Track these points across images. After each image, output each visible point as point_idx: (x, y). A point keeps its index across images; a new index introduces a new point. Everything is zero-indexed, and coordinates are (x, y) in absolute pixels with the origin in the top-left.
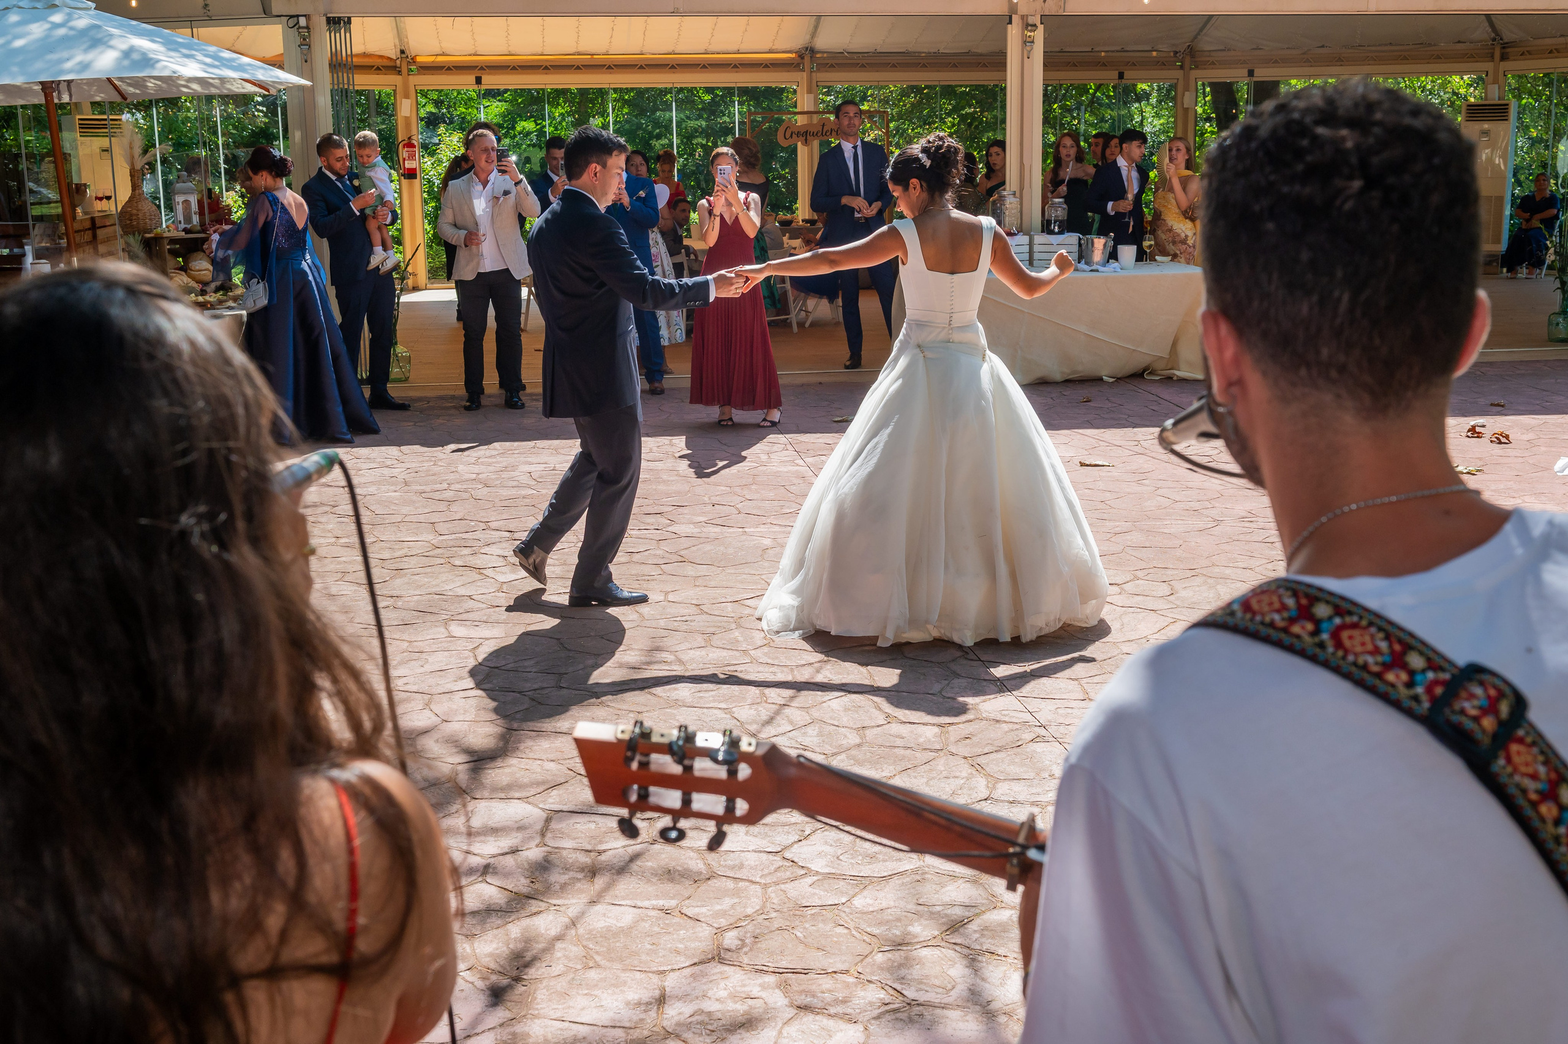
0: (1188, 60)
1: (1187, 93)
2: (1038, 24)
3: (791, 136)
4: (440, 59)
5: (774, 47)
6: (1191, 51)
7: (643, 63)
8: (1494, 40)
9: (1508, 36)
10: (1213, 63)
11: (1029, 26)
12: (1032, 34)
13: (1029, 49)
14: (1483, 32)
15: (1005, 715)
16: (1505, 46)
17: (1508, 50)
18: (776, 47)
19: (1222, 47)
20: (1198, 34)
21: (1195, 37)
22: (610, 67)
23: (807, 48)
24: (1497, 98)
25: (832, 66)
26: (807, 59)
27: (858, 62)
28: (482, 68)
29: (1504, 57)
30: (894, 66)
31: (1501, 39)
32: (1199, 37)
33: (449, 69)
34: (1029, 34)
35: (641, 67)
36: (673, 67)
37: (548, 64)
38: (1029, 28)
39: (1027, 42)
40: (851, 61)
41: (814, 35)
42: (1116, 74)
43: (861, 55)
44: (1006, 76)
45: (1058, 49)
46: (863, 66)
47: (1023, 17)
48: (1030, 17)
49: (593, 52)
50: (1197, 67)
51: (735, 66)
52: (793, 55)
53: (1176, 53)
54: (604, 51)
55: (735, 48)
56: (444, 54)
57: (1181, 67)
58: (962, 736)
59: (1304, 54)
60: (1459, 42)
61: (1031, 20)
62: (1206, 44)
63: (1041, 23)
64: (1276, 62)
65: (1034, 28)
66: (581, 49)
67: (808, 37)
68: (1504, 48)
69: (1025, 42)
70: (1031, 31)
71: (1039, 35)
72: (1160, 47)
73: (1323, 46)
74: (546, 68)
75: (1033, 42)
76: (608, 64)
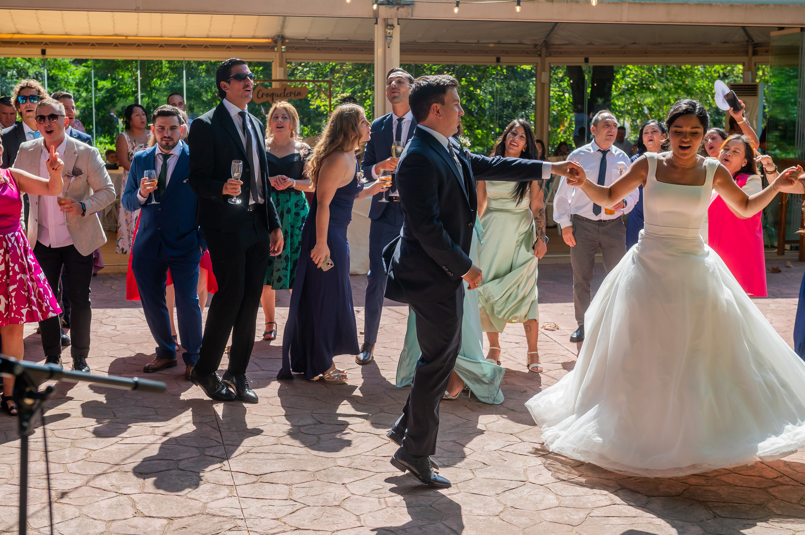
0: (544, 50)
1: (543, 73)
2: (395, 24)
3: (262, 96)
4: (16, 36)
5: (256, 35)
6: (547, 44)
7: (163, 43)
8: (748, 42)
9: (757, 39)
10: (561, 53)
11: (389, 25)
12: (391, 31)
13: (389, 41)
14: (740, 37)
15: (222, 511)
16: (756, 45)
17: (757, 49)
18: (257, 34)
19: (567, 42)
20: (550, 33)
21: (548, 35)
22: (139, 45)
23: (279, 36)
24: (750, 81)
25: (297, 48)
26: (279, 43)
27: (315, 46)
28: (46, 44)
29: (755, 53)
30: (340, 49)
31: (753, 41)
32: (551, 35)
33: (22, 43)
34: (389, 31)
35: (161, 46)
36: (184, 46)
37: (94, 42)
38: (389, 27)
39: (388, 37)
40: (310, 46)
41: (283, 27)
42: (494, 59)
43: (317, 42)
44: (374, 57)
45: (454, 41)
46: (319, 49)
47: (385, 20)
48: (389, 20)
49: (127, 34)
50: (550, 55)
51: (228, 47)
52: (270, 40)
53: (536, 45)
54: (135, 34)
55: (228, 34)
56: (18, 33)
57: (540, 55)
58: (182, 526)
59: (622, 48)
60: (725, 42)
61: (390, 22)
62: (556, 40)
63: (398, 24)
64: (603, 53)
65: (392, 27)
66: (117, 32)
67: (279, 28)
68: (755, 47)
69: (386, 37)
70: (390, 29)
71: (396, 33)
72: (525, 41)
73: (634, 43)
74: (93, 45)
75: (391, 37)
76: (137, 43)
